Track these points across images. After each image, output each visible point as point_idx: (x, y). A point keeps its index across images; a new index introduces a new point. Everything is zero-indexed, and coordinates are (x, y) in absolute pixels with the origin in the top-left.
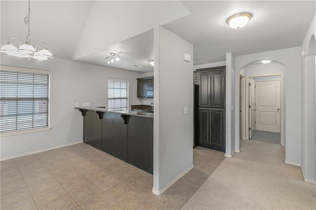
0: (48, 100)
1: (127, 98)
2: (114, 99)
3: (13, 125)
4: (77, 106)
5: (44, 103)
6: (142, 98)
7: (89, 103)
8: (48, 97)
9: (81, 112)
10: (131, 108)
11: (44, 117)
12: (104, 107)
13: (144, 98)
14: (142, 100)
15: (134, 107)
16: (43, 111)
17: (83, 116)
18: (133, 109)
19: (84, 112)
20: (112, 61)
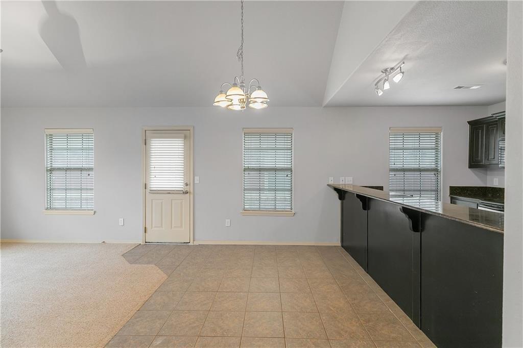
0: (292, 171)
1: (436, 170)
2: (404, 170)
3: (256, 202)
4: (331, 183)
5: (287, 176)
6: (486, 170)
7: (352, 178)
8: (292, 167)
9: (338, 193)
10: (451, 194)
11: (287, 195)
12: (381, 188)
13: (492, 170)
14: (486, 175)
15: (457, 192)
16: (286, 188)
17: (340, 201)
18: (456, 195)
19: (342, 194)
20: (387, 86)
